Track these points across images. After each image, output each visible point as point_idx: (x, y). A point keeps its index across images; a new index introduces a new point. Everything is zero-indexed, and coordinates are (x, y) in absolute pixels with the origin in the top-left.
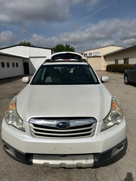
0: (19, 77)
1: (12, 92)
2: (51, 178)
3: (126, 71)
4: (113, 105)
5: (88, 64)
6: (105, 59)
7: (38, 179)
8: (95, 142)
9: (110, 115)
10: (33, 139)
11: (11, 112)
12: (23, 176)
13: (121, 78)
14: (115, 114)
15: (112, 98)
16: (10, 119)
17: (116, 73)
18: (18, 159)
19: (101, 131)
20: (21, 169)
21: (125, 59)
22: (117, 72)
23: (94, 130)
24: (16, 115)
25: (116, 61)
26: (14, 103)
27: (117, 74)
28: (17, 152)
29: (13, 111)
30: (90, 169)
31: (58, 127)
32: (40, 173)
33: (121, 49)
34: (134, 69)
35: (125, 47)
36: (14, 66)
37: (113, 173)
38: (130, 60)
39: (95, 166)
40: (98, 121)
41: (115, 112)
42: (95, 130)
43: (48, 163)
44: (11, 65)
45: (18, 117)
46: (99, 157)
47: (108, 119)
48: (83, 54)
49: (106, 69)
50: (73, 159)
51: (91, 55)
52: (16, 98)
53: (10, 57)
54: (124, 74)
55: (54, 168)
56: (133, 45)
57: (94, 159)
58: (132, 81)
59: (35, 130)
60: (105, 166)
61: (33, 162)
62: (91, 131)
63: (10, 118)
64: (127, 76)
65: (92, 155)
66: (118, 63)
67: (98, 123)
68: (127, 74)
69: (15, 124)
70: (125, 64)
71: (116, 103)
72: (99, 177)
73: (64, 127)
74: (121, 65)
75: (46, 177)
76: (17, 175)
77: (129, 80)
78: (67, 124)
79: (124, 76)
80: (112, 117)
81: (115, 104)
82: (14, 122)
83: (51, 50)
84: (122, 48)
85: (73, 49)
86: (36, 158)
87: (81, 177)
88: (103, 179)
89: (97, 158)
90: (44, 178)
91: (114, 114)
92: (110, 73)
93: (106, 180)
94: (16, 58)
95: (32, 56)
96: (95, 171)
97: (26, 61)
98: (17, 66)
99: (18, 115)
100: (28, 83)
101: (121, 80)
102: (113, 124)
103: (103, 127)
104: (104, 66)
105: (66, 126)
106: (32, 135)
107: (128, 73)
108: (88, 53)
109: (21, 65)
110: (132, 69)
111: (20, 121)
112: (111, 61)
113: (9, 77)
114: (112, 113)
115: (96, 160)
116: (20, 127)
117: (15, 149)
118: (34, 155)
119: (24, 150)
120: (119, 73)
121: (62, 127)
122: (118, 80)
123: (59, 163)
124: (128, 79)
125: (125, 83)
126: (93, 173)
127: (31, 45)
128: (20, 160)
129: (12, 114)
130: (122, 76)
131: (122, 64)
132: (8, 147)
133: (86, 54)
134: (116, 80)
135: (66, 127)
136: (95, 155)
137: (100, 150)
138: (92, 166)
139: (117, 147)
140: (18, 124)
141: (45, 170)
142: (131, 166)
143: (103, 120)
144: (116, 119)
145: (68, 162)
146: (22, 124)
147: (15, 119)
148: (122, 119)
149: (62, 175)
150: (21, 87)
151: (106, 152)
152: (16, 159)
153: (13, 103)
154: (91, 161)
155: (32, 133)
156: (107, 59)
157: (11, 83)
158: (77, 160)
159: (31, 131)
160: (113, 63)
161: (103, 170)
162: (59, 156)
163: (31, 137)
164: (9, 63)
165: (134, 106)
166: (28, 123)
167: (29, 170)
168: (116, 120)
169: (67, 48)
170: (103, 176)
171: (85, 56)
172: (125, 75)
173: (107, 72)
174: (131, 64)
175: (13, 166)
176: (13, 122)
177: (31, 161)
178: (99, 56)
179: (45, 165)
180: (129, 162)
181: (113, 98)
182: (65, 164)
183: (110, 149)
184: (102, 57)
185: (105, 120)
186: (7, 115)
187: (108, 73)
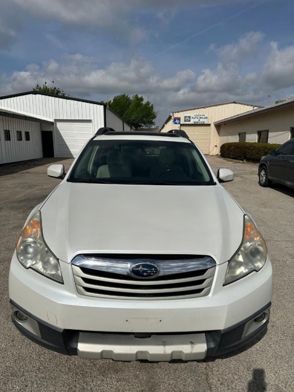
0: (30, 163)
1: (17, 196)
2: (115, 383)
3: (263, 158)
4: (247, 230)
5: (190, 142)
6: (217, 130)
7: (86, 385)
8: (212, 308)
9: (242, 251)
10: (81, 299)
11: (30, 240)
12: (52, 378)
13: (252, 173)
14: (252, 249)
15: (244, 215)
16: (29, 255)
17: (241, 161)
18: (45, 342)
19: (224, 285)
20: (48, 364)
21: (259, 133)
22: (243, 160)
23: (209, 284)
24: (43, 248)
25: (242, 135)
26: (37, 223)
27: (243, 163)
28: (44, 328)
29: (35, 238)
30: (195, 363)
31: (136, 274)
32: (91, 372)
33: (253, 112)
34: (279, 154)
35: (260, 107)
36: (20, 139)
37: (243, 372)
38: (270, 134)
39: (209, 357)
40: (218, 263)
41: (251, 245)
42: (212, 283)
43: (111, 352)
44: (14, 136)
45: (47, 252)
46: (218, 339)
47: (236, 259)
48: (173, 118)
49: (221, 152)
50: (164, 344)
51: (190, 121)
52: (40, 211)
53: (13, 117)
54: (258, 164)
55: (119, 361)
56: (277, 102)
57: (208, 342)
58: (275, 179)
59: (86, 280)
60: (227, 358)
61: (78, 348)
62: (203, 284)
63: (28, 253)
64: (264, 169)
65: (204, 334)
66: (246, 141)
67: (217, 268)
68: (266, 163)
69: (39, 266)
70: (261, 144)
71: (253, 227)
72: (214, 381)
73: (147, 276)
74: (252, 145)
75: (103, 380)
76: (40, 375)
77: (270, 177)
78: (153, 269)
79: (258, 169)
80: (246, 256)
81: (250, 228)
82: (38, 262)
83: (102, 107)
84: (255, 108)
85: (150, 105)
86: (85, 341)
87: (176, 380)
88: (221, 384)
89: (214, 340)
90: (99, 382)
91: (250, 249)
92: (228, 161)
93: (229, 386)
94: (25, 121)
95: (62, 118)
96: (206, 368)
97: (47, 129)
98: (28, 138)
99: (47, 249)
100: (61, 177)
101: (252, 178)
102: (247, 270)
103: (228, 275)
104: (216, 146)
105: (151, 273)
106: (79, 292)
107: (268, 162)
108: (181, 115)
109: (36, 137)
110: (277, 153)
111: (52, 261)
112: (231, 135)
113: (8, 162)
114: (244, 248)
115: (212, 346)
116: (51, 273)
117: (40, 320)
118: (80, 333)
119: (60, 323)
120: (248, 162)
121: (144, 276)
122: (245, 176)
123: (134, 352)
124: (266, 174)
125: (260, 182)
126: (201, 373)
127: (60, 94)
128: (50, 344)
129: (32, 245)
130: (255, 168)
131: (253, 142)
132: (22, 316)
133: (179, 119)
134: (242, 177)
135: (151, 275)
136: (210, 335)
137: (221, 325)
138: (203, 357)
139: (255, 318)
140: (46, 267)
141: (100, 366)
142: (279, 357)
143: (228, 261)
144: (254, 259)
145: (154, 350)
146: (56, 267)
147: (39, 257)
148: (264, 260)
149: (137, 377)
150: (36, 186)
151: (234, 328)
152: (41, 342)
153: (34, 221)
154: (201, 348)
155: (77, 286)
156: (222, 131)
157: (13, 175)
158: (172, 344)
159: (76, 283)
160: (235, 139)
161: (221, 365)
162: (133, 336)
163: (76, 296)
164: (9, 131)
165: (281, 232)
166: (70, 265)
167: (66, 366)
168: (253, 262)
169: (137, 103)
170: (222, 378)
171: (176, 123)
172: (262, 167)
173: (222, 160)
174: (273, 144)
175: (31, 356)
176: (36, 263)
177: (75, 347)
178: (206, 123)
179: (103, 355)
180: (274, 350)
181: (246, 217)
182: (146, 352)
183: (241, 322)
184: (213, 126)
185: (232, 262)
186: (22, 247)
187: (224, 160)
